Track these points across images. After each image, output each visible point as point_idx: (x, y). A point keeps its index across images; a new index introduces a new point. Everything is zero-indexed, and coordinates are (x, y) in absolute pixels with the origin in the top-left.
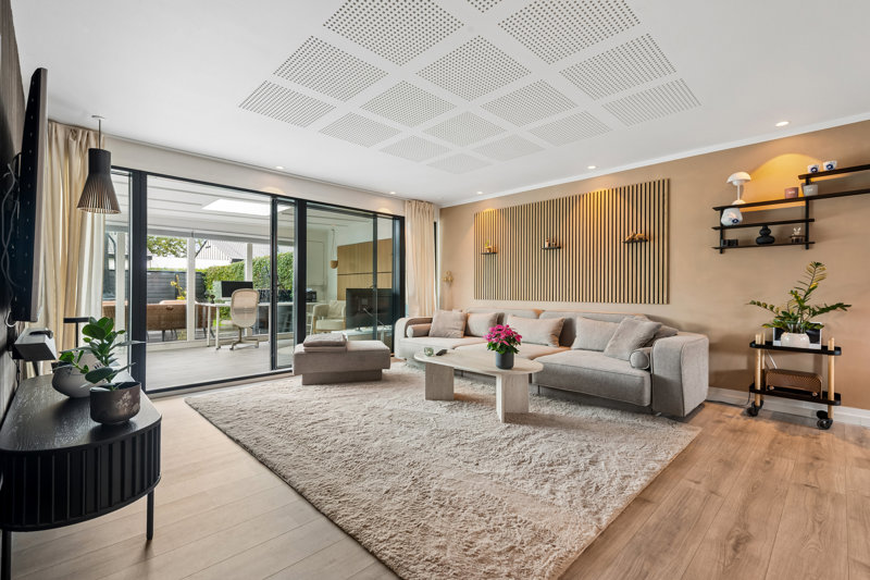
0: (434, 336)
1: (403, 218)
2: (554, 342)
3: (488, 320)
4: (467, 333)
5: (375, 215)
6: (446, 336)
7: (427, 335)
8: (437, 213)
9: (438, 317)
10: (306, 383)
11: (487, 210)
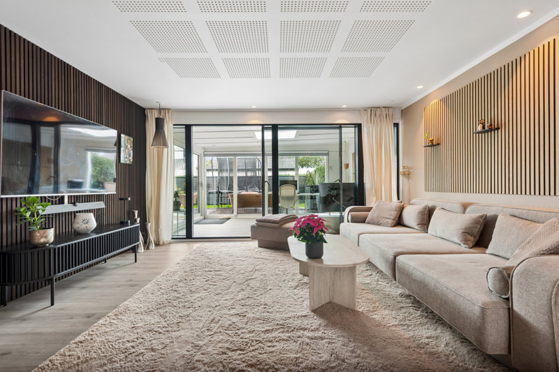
0: (369, 223)
1: (361, 124)
2: (465, 241)
3: (417, 211)
4: (399, 222)
5: (340, 126)
6: (379, 224)
7: (364, 222)
8: (398, 115)
9: (376, 207)
10: (260, 246)
11: (434, 102)
